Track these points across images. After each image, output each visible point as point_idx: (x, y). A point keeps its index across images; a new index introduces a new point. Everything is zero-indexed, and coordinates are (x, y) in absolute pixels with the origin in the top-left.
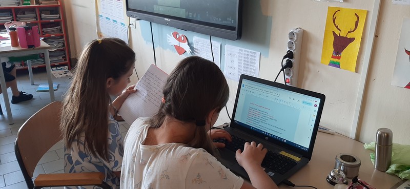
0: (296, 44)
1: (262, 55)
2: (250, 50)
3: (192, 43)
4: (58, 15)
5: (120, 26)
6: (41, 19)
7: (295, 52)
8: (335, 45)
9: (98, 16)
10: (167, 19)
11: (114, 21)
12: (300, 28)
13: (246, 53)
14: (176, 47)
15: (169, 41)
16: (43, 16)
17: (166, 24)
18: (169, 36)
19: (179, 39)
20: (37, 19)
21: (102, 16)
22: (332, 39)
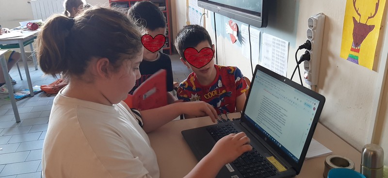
0: (314, 32)
7: (313, 41)
8: (354, 34)
12: (323, 14)
13: (278, 42)
22: (351, 26)
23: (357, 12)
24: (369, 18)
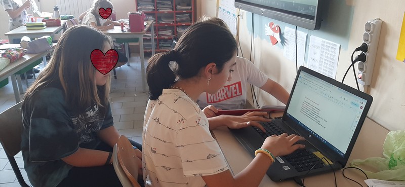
0: (371, 36)
1: (342, 47)
2: (331, 42)
3: (284, 34)
4: (190, 7)
5: (232, 17)
6: (176, 9)
7: (369, 44)
9: (218, 7)
10: (262, 9)
11: (228, 12)
12: (380, 19)
13: (328, 45)
14: (271, 37)
15: (266, 32)
16: (179, 7)
17: (261, 14)
18: (267, 27)
19: (274, 30)
20: (173, 10)
21: (220, 8)
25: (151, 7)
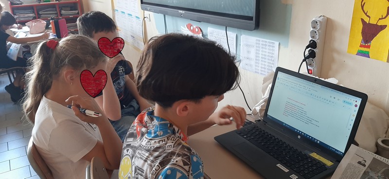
0: (319, 32)
1: (281, 45)
4: (77, 11)
5: (135, 19)
6: (61, 15)
7: (318, 41)
8: (364, 33)
9: (114, 10)
10: (181, 12)
11: (129, 14)
12: (324, 16)
13: (264, 43)
16: (63, 12)
17: (180, 16)
18: (184, 29)
19: (193, 31)
21: (117, 10)
22: (360, 26)
23: (366, 14)
24: (380, 19)
25: (31, 15)
